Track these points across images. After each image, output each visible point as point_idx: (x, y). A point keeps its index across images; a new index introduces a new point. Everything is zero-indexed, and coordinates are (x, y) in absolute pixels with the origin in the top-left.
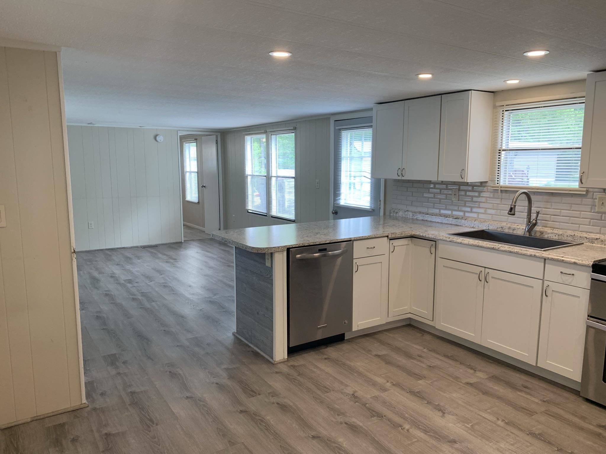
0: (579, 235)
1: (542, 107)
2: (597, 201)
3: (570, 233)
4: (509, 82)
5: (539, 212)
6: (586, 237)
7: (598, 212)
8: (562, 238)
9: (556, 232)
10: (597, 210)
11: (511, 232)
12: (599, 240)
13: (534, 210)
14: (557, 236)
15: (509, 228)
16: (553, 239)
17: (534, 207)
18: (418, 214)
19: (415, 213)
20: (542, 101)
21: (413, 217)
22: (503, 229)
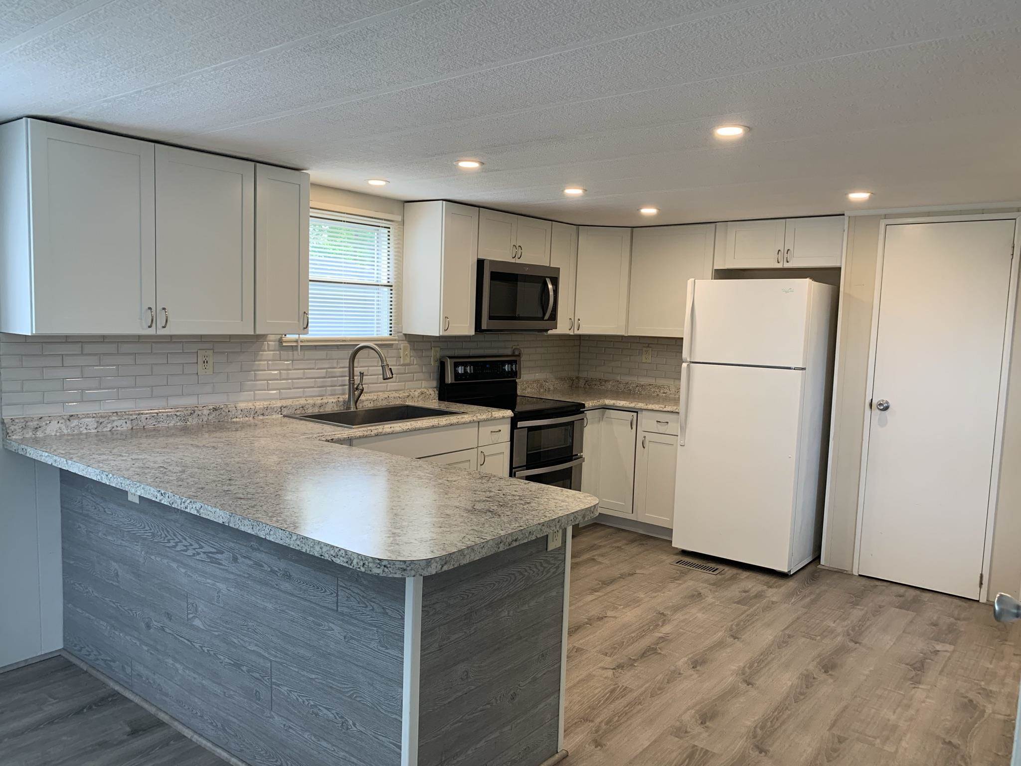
0: (392, 396)
1: (344, 221)
2: (401, 351)
3: (382, 395)
4: (372, 182)
5: (363, 373)
6: (399, 397)
7: (404, 365)
8: (377, 404)
9: (370, 398)
10: (402, 363)
11: (317, 411)
12: (410, 397)
13: (357, 370)
14: (372, 403)
15: (314, 405)
16: (368, 407)
17: (339, 366)
18: (114, 418)
19: (101, 417)
20: (347, 214)
21: (100, 429)
22: (305, 409)
